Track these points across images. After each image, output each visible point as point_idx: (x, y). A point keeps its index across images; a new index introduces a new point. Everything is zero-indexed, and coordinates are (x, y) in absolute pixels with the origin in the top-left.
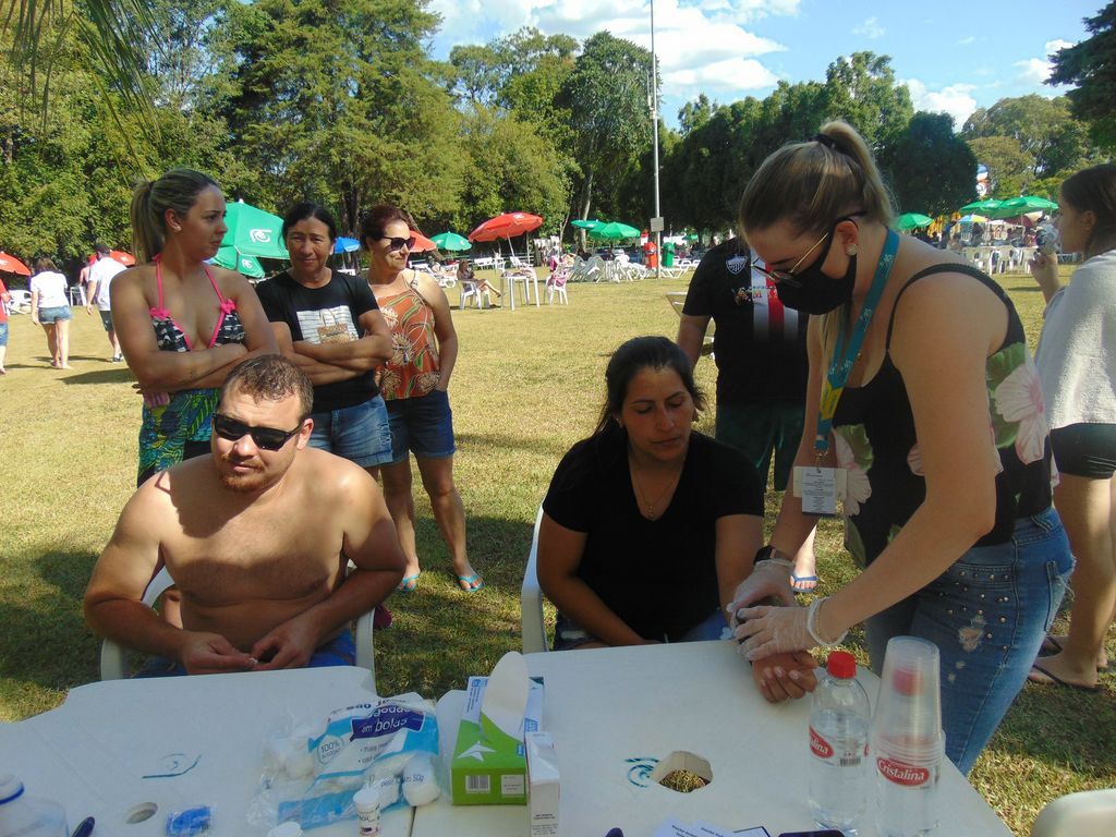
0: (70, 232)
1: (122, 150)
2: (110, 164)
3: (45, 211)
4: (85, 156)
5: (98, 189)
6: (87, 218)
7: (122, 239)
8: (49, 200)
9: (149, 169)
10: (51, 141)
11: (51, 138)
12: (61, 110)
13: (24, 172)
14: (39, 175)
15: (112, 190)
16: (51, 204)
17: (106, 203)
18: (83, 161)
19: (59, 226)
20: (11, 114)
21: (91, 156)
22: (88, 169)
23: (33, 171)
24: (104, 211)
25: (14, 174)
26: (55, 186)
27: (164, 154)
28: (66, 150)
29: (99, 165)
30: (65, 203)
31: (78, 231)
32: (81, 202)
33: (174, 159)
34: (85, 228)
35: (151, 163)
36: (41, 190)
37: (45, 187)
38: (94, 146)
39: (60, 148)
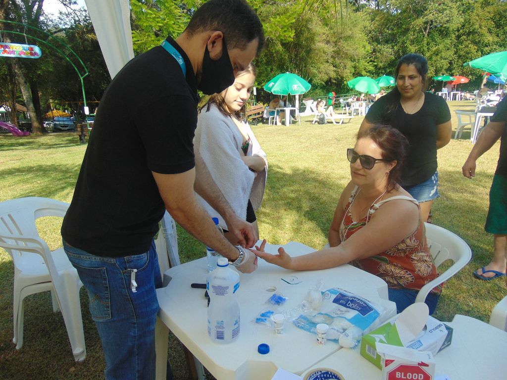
0: (442, 68)
1: (477, 26)
2: (469, 34)
3: (434, 58)
4: (458, 31)
5: (460, 46)
6: (451, 61)
7: (465, 70)
8: (437, 53)
9: (488, 35)
10: (445, 25)
11: (446, 24)
12: (453, 10)
13: (430, 41)
14: (436, 42)
15: (467, 46)
16: (437, 55)
17: (462, 53)
18: (457, 34)
19: (438, 65)
20: (431, 15)
21: (461, 31)
22: (458, 37)
23: (433, 40)
24: (460, 57)
25: (425, 42)
26: (441, 47)
27: (498, 26)
28: (451, 29)
29: (464, 34)
30: (443, 54)
31: (445, 67)
32: (450, 54)
33: (503, 28)
34: (449, 65)
35: (490, 31)
36: (434, 49)
37: (437, 47)
38: (463, 26)
39: (448, 28)
